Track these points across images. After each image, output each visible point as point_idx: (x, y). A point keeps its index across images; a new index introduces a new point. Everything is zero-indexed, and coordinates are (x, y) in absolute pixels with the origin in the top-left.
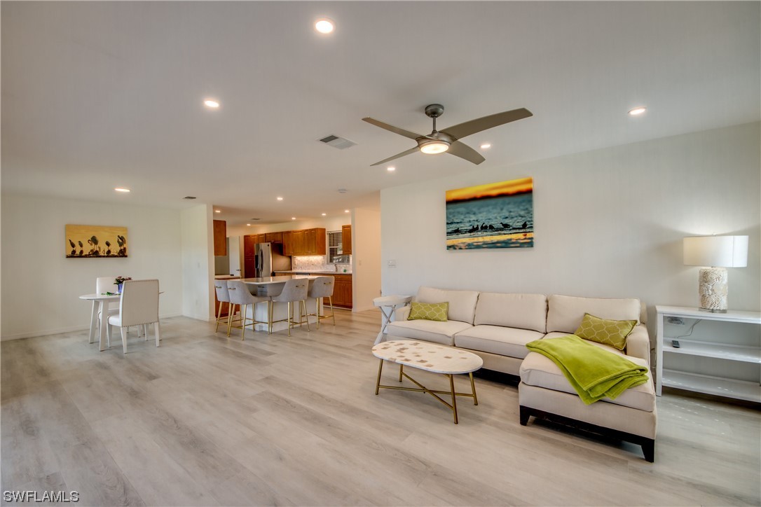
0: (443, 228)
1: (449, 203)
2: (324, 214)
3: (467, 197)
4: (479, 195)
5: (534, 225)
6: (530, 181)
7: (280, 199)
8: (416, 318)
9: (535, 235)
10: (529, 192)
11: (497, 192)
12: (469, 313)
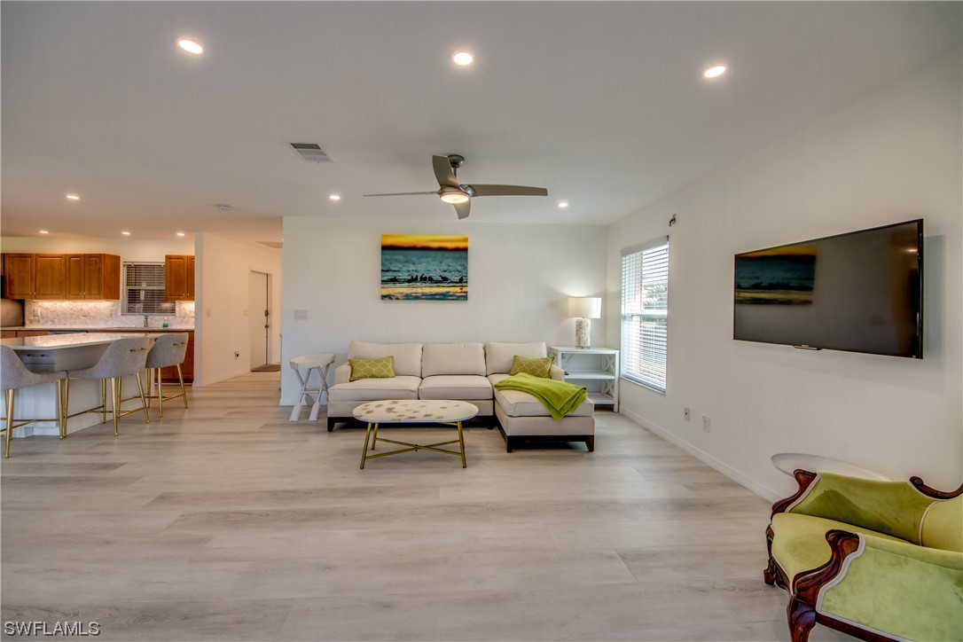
0: (378, 276)
1: (385, 248)
2: (126, 233)
3: (406, 246)
4: (419, 244)
5: (469, 281)
6: (466, 240)
7: (73, 197)
9: (470, 288)
10: (465, 250)
11: (435, 245)
12: (417, 366)
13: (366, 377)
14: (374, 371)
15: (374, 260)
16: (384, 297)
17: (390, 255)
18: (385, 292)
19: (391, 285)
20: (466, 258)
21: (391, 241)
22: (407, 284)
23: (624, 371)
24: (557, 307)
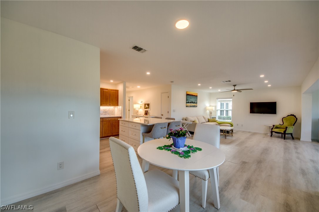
0: (185, 101)
3: (190, 94)
4: (192, 94)
10: (197, 96)
11: (194, 95)
15: (185, 97)
16: (186, 106)
18: (187, 105)
21: (188, 93)
24: (205, 109)
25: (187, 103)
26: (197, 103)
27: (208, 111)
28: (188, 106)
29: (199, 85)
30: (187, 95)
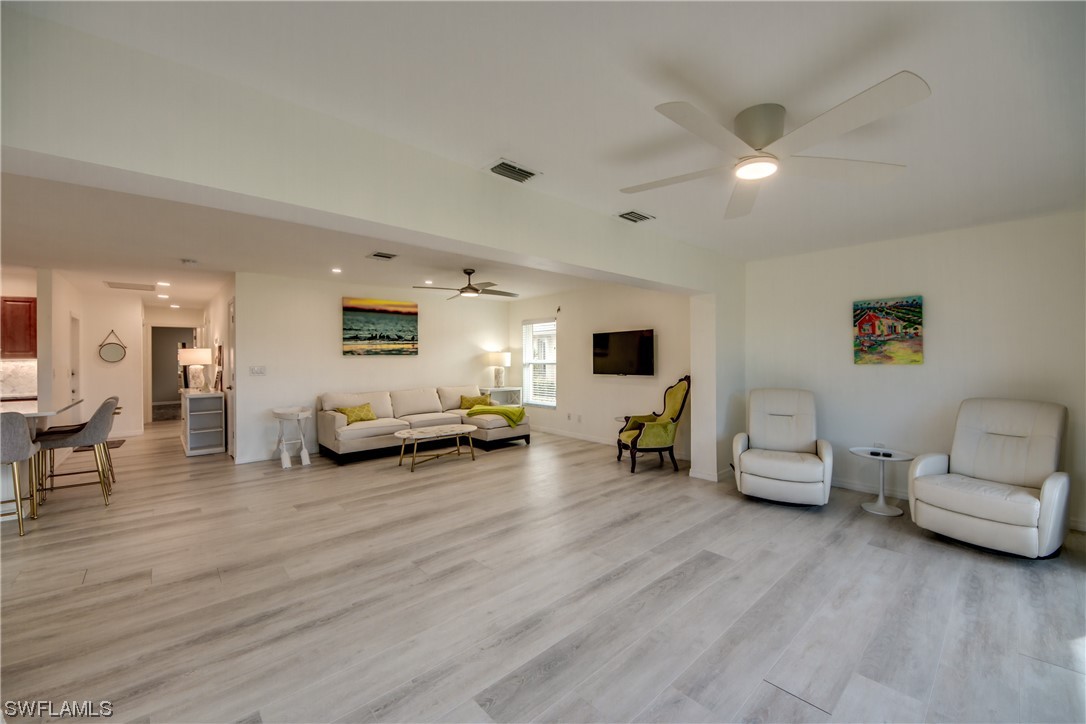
0: (339, 334)
1: (347, 309)
3: (367, 308)
4: (378, 308)
5: (419, 339)
6: (416, 306)
8: (353, 422)
9: (420, 345)
10: (416, 314)
11: (391, 309)
12: (390, 410)
13: (356, 421)
14: (362, 415)
15: (336, 319)
16: (345, 353)
17: (350, 315)
18: (347, 348)
19: (352, 342)
20: (416, 321)
21: (352, 303)
22: (367, 342)
23: (525, 401)
24: (479, 361)
25: (345, 339)
26: (414, 339)
27: (492, 369)
28: (352, 353)
29: (337, 271)
30: (347, 313)
